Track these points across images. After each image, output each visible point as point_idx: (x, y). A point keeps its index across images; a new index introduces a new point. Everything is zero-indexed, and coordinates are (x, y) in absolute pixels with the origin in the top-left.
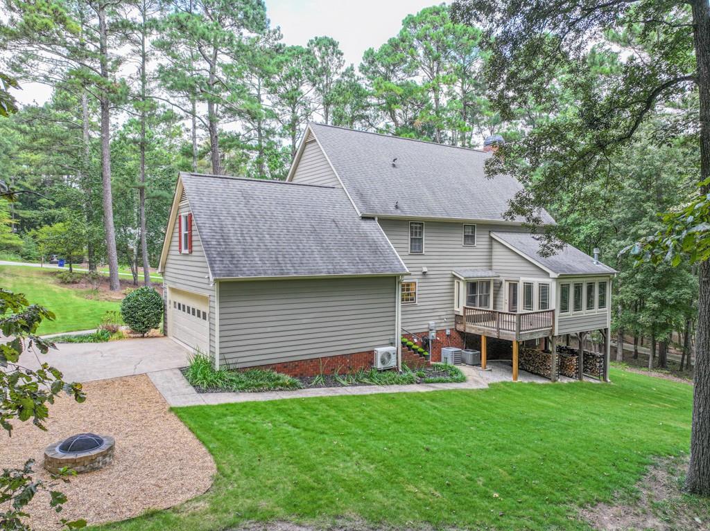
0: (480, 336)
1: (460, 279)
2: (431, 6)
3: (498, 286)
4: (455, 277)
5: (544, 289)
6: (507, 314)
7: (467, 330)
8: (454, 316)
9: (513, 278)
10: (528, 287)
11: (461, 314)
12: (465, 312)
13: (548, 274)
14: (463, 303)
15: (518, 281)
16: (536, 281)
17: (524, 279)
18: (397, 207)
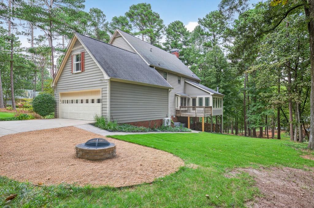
0: (187, 117)
1: (178, 96)
2: (142, 3)
3: (189, 99)
4: (176, 95)
5: (207, 99)
6: (198, 107)
7: (181, 116)
8: (175, 110)
9: (194, 96)
10: (201, 99)
11: (179, 109)
12: (180, 109)
13: (210, 93)
14: (179, 105)
15: (197, 97)
16: (204, 97)
17: (198, 97)
18: (159, 65)
